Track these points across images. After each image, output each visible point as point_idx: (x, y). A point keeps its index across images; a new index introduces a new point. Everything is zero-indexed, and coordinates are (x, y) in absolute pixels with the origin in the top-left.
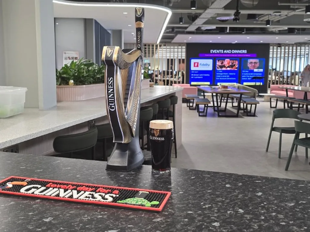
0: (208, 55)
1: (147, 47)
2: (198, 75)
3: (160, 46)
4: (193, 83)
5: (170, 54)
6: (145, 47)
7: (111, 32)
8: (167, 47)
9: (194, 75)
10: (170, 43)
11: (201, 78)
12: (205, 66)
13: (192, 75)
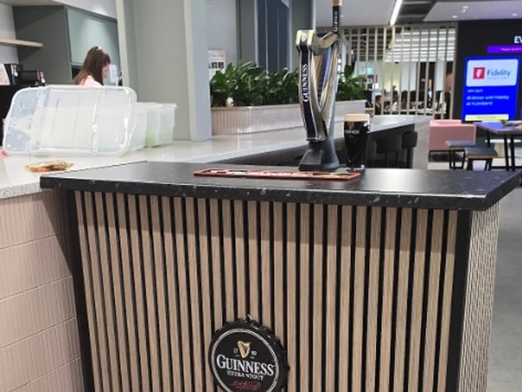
0: (509, 50)
1: (367, 35)
2: (481, 98)
3: (398, 31)
4: (469, 118)
5: (419, 51)
6: (364, 35)
7: (290, 4)
8: (414, 33)
9: (474, 98)
10: (420, 22)
11: (489, 106)
12: (500, 76)
13: (469, 98)
